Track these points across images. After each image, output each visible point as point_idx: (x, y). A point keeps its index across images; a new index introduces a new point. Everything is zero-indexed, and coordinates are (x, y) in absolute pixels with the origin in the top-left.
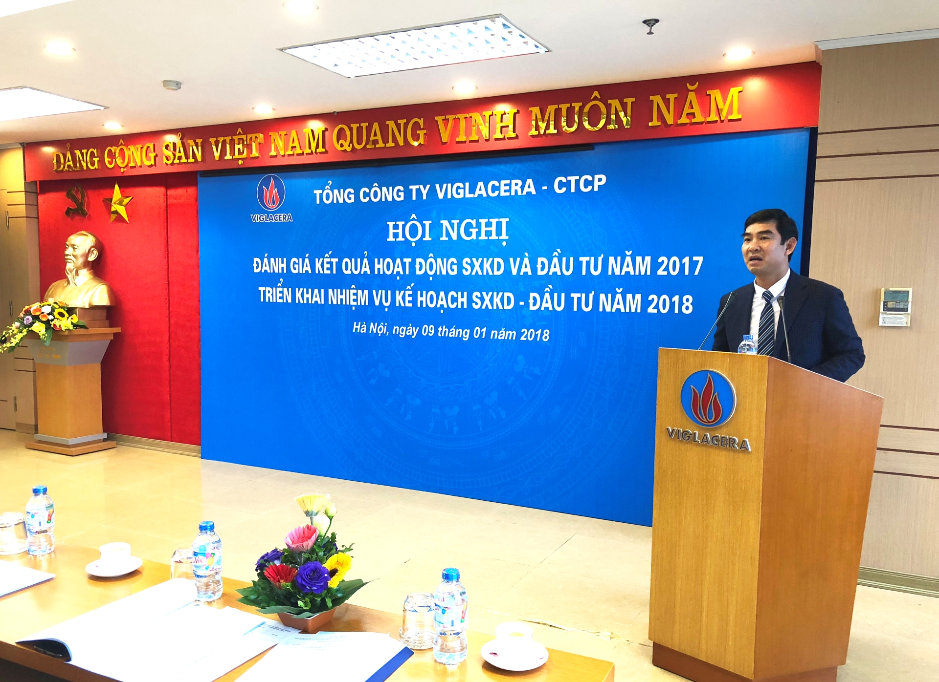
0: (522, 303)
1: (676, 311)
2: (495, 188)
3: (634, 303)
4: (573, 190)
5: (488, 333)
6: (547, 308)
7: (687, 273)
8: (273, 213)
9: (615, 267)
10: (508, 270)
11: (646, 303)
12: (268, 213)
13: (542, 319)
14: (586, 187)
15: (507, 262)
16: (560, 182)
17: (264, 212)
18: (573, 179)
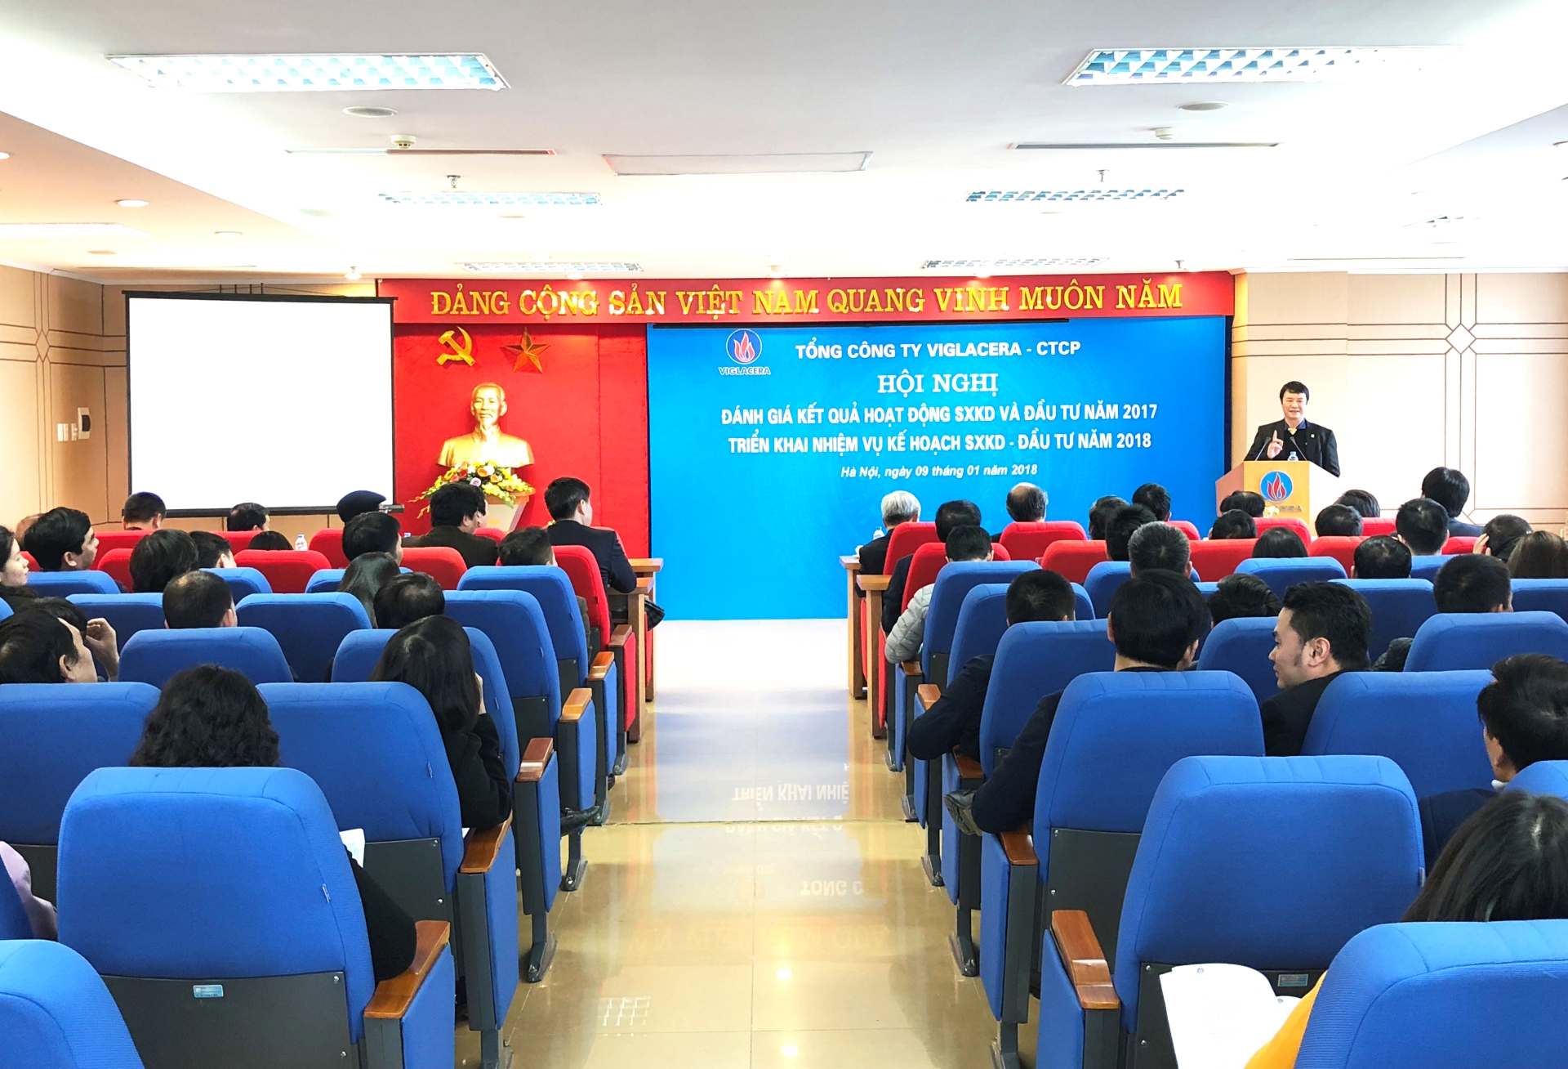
0: (1012, 444)
1: (1139, 445)
2: (984, 349)
3: (1106, 441)
4: (1053, 352)
5: (981, 471)
6: (1034, 447)
7: (1145, 416)
8: (747, 366)
9: (1089, 412)
10: (998, 417)
11: (1115, 440)
12: (741, 366)
13: (1029, 456)
14: (1064, 350)
15: (997, 410)
16: (1042, 346)
17: (736, 365)
18: (1053, 344)
